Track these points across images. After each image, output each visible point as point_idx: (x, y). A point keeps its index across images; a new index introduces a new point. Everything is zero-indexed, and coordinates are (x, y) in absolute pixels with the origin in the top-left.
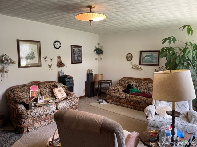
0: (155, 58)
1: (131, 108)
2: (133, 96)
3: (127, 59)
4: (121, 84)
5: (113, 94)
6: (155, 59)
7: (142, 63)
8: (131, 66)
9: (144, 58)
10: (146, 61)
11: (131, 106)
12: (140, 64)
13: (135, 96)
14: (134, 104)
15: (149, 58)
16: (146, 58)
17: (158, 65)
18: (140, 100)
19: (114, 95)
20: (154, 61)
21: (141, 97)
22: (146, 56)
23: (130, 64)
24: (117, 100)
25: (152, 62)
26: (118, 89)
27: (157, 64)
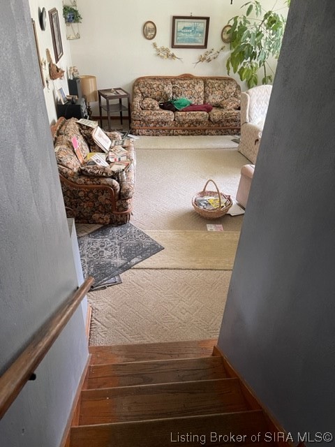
0: (200, 33)
1: (184, 135)
2: (188, 113)
3: (145, 35)
4: (144, 93)
5: (151, 117)
6: (200, 35)
7: (176, 44)
8: (154, 51)
9: (180, 32)
10: (183, 39)
11: (184, 130)
12: (173, 46)
13: (192, 112)
14: (189, 126)
15: (189, 33)
16: (184, 33)
17: (205, 46)
18: (201, 118)
19: (154, 118)
20: (197, 38)
21: (201, 112)
22: (184, 28)
23: (152, 47)
24: (158, 126)
25: (194, 41)
26: (151, 106)
27: (203, 44)
